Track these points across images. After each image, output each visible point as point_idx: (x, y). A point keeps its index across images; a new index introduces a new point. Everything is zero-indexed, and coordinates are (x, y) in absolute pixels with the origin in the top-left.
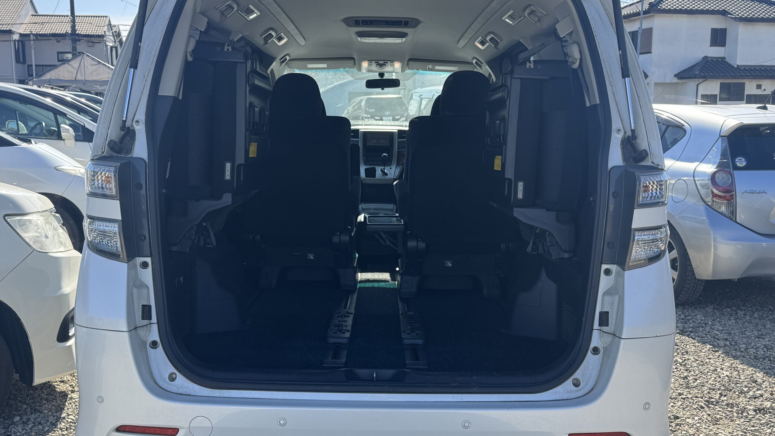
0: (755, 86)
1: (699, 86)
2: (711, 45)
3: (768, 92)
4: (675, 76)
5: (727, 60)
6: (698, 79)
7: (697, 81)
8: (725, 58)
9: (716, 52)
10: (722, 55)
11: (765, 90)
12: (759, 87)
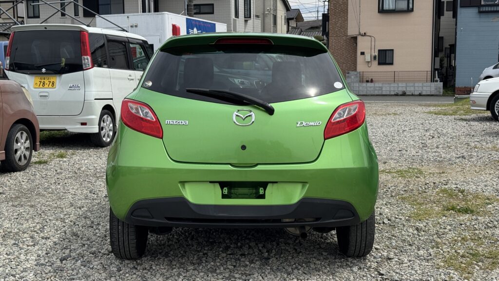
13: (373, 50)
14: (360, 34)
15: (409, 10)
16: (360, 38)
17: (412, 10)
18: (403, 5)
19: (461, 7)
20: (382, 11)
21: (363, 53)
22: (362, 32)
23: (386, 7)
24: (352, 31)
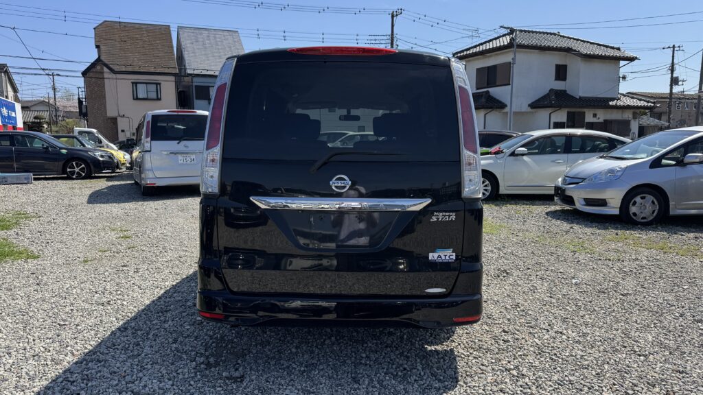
0: (592, 116)
1: (552, 115)
2: (556, 79)
3: (601, 120)
4: (529, 105)
5: (568, 92)
6: (551, 109)
7: (550, 110)
8: (565, 91)
9: (559, 85)
10: (563, 88)
11: (599, 118)
12: (595, 115)
13: (131, 130)
14: (119, 116)
15: (159, 99)
16: (119, 119)
17: (160, 99)
18: (154, 95)
19: (196, 99)
20: (136, 98)
21: (123, 131)
22: (121, 114)
23: (140, 96)
24: (111, 113)
